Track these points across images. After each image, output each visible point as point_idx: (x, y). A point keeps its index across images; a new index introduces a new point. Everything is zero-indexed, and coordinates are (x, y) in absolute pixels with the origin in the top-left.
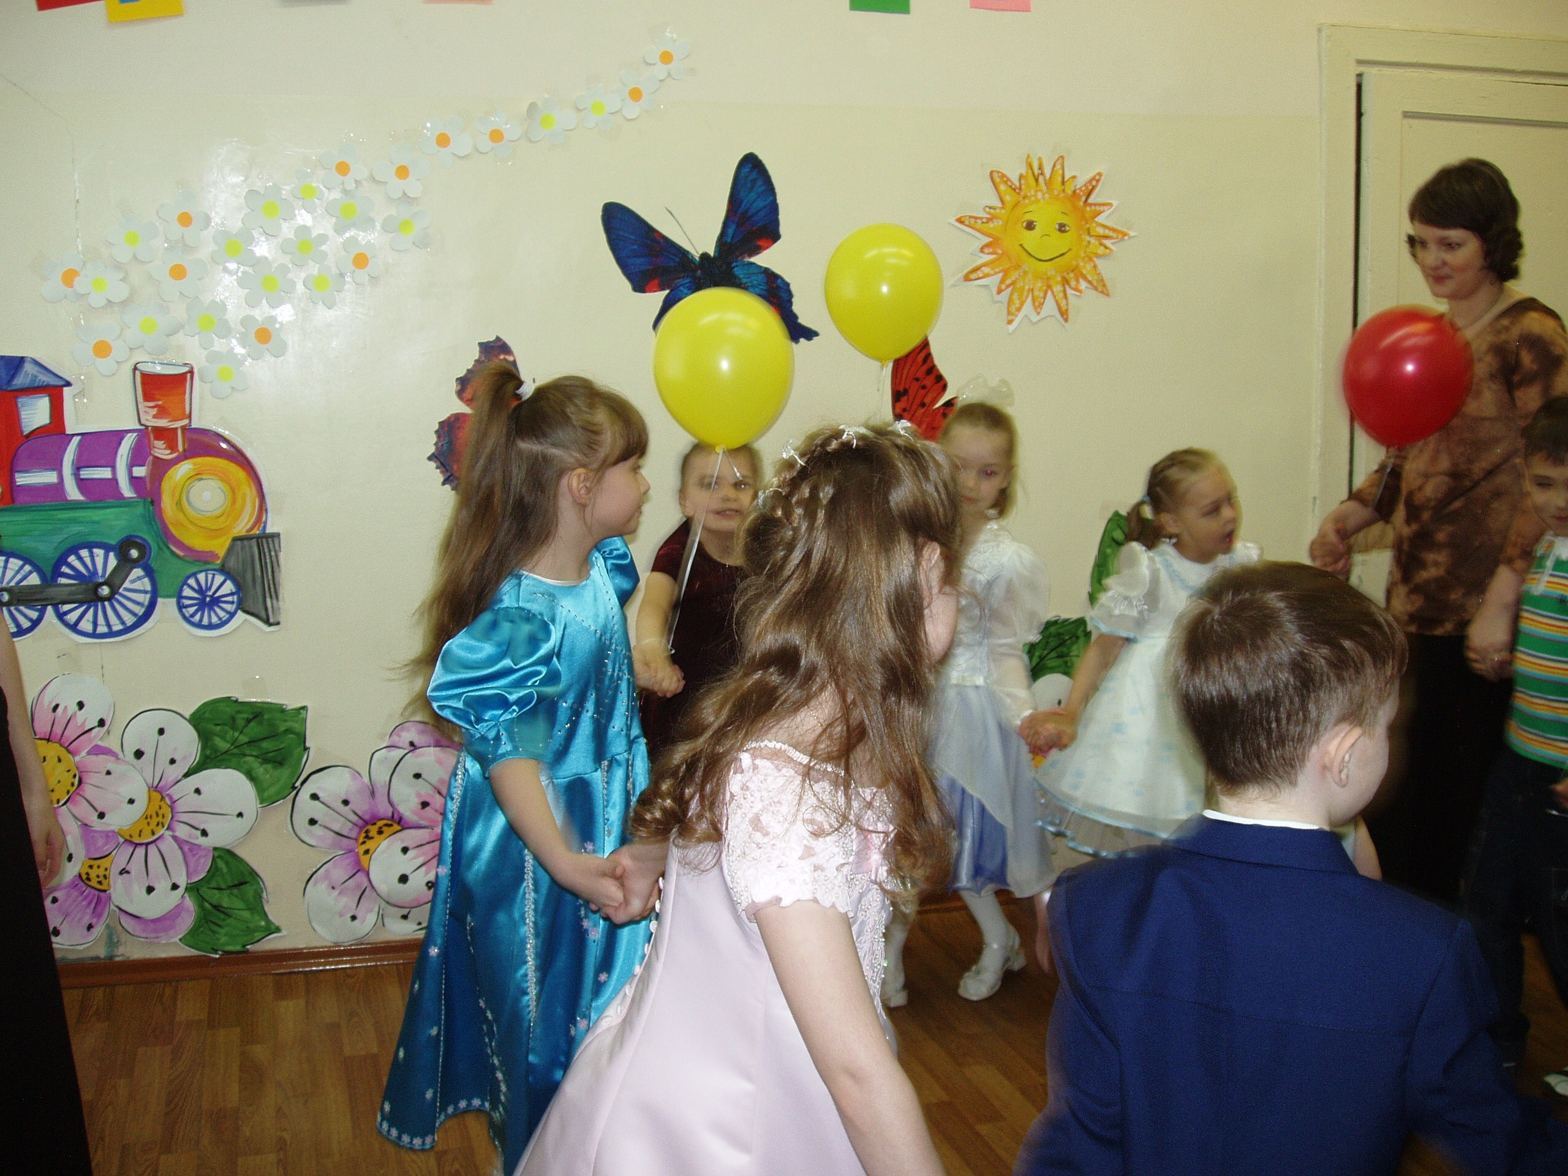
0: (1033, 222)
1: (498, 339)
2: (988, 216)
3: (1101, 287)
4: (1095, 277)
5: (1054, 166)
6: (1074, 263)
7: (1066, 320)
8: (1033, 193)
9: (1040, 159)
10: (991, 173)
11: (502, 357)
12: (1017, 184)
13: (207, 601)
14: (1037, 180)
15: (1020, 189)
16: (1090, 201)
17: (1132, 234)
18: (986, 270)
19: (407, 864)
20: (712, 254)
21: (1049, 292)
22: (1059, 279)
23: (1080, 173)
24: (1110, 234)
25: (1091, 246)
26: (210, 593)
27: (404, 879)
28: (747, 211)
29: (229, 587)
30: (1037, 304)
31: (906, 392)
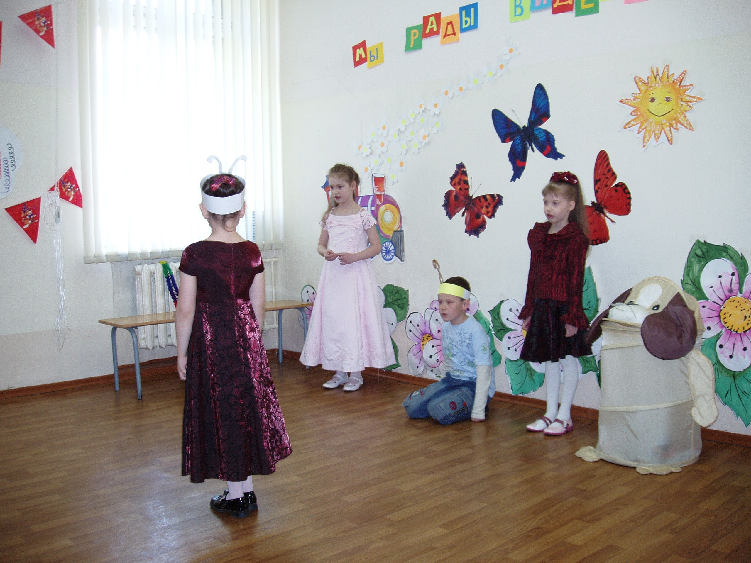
0: (654, 98)
1: (462, 163)
2: (634, 98)
3: (690, 127)
4: (686, 122)
5: (664, 70)
6: (675, 115)
7: (671, 144)
8: (654, 84)
9: (657, 68)
10: (635, 77)
11: (462, 169)
12: (647, 82)
13: (388, 252)
14: (655, 78)
15: (648, 83)
16: (682, 85)
17: (703, 98)
18: (633, 123)
19: (432, 351)
20: (526, 125)
21: (663, 131)
22: (668, 124)
23: (676, 72)
24: (693, 99)
25: (683, 107)
26: (388, 249)
27: (431, 357)
28: (538, 107)
29: (392, 248)
30: (657, 137)
31: (599, 180)
